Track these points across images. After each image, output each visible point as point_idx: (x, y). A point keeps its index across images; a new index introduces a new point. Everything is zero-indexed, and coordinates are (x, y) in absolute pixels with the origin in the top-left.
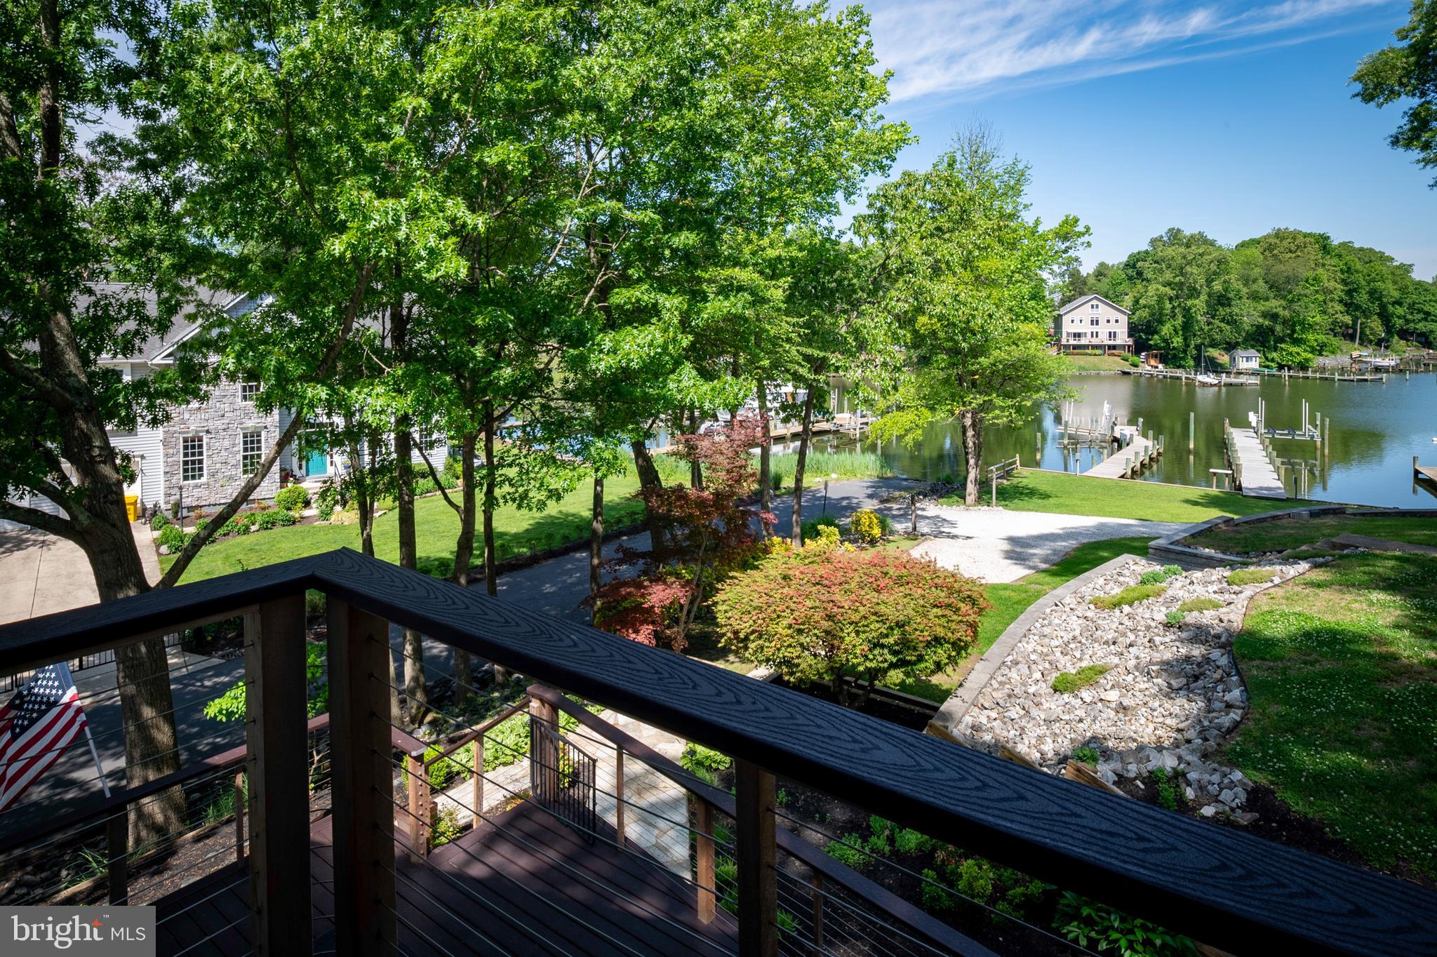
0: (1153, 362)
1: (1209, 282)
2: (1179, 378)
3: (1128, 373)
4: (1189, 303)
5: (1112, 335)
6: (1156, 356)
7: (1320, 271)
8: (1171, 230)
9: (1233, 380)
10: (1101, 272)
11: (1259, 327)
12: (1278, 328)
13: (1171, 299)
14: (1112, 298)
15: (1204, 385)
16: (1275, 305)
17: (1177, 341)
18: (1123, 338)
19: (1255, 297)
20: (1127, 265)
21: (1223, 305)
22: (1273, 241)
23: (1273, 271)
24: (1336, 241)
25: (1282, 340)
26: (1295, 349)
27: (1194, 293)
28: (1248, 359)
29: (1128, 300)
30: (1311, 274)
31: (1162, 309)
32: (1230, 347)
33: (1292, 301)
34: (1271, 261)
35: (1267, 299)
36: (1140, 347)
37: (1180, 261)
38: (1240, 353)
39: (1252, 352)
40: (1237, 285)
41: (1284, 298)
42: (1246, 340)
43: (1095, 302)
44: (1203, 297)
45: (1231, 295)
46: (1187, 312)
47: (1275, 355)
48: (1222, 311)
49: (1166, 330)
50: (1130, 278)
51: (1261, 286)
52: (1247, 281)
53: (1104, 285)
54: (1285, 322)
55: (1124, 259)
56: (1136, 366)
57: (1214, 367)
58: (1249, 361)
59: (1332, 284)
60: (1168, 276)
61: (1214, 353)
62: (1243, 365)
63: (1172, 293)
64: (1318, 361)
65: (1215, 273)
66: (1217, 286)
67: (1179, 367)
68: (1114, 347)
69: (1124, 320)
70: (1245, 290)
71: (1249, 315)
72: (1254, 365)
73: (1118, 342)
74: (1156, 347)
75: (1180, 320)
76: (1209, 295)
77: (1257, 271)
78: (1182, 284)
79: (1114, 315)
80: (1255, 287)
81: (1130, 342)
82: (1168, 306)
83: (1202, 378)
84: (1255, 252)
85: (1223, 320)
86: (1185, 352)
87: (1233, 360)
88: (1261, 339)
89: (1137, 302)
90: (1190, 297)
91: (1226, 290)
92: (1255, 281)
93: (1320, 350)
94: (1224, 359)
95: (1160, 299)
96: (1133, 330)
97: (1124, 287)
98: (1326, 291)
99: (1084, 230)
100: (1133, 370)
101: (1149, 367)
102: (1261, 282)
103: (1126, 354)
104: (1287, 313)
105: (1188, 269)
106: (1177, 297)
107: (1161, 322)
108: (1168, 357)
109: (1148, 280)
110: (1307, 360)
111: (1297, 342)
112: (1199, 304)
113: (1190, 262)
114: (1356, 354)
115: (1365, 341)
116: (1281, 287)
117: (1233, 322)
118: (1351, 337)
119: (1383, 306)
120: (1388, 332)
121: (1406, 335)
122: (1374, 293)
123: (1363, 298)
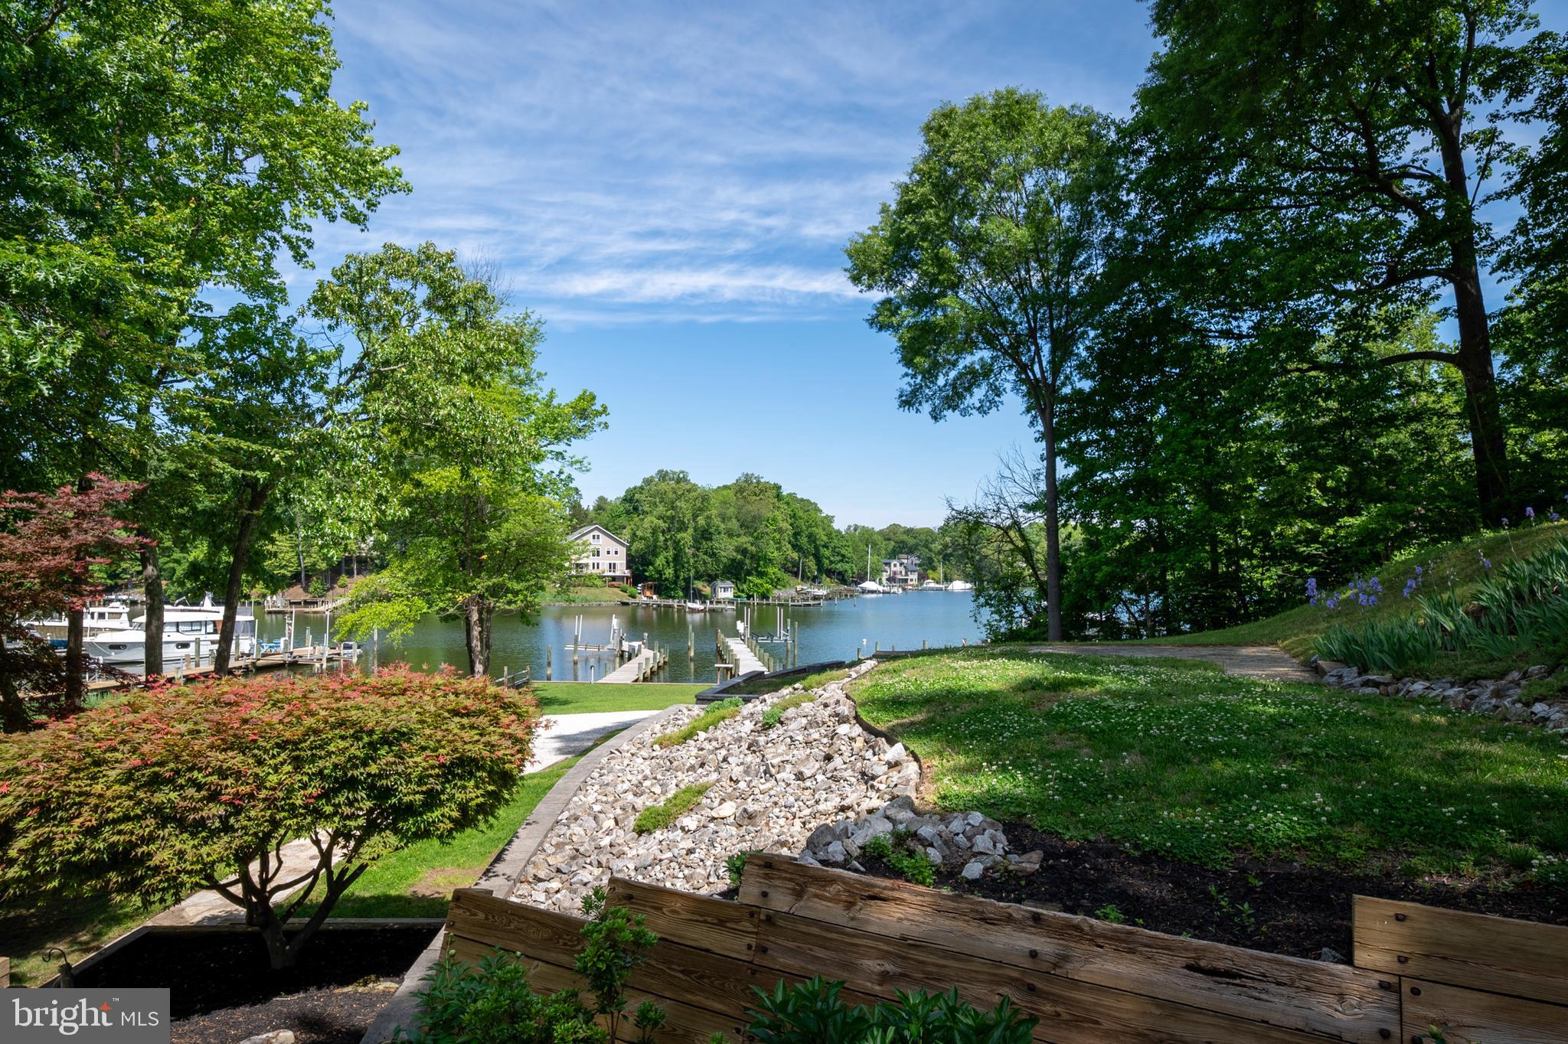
0: (648, 593)
1: (695, 517)
2: (670, 606)
3: (626, 604)
4: (679, 536)
5: (613, 566)
6: (650, 588)
7: (777, 513)
8: (660, 472)
9: (714, 606)
10: (601, 505)
11: (733, 560)
12: (747, 561)
13: (663, 532)
14: (612, 529)
15: (693, 611)
16: (744, 540)
17: (669, 573)
18: (622, 570)
19: (730, 534)
20: (625, 500)
21: (706, 539)
22: (743, 485)
23: (743, 511)
24: (785, 492)
25: (749, 573)
26: (759, 581)
27: (683, 527)
28: (726, 589)
29: (627, 533)
30: (770, 515)
31: (656, 540)
32: (711, 579)
33: (757, 538)
34: (741, 502)
35: (739, 536)
36: (637, 578)
37: (671, 496)
38: (719, 584)
39: (729, 584)
40: (717, 521)
41: (751, 535)
42: (723, 572)
43: (596, 533)
44: (690, 531)
45: (712, 530)
46: (677, 543)
47: (745, 587)
48: (705, 544)
49: (660, 561)
50: (628, 513)
51: (734, 524)
52: (724, 518)
53: (605, 517)
54: (752, 557)
55: (622, 494)
56: (634, 597)
57: (699, 596)
58: (726, 592)
59: (785, 525)
60: (661, 508)
61: (699, 585)
62: (722, 595)
63: (663, 525)
64: (776, 592)
65: (699, 509)
66: (701, 521)
67: (671, 597)
68: (614, 579)
69: (623, 551)
70: (723, 526)
71: (727, 548)
72: (730, 594)
73: (618, 573)
74: (651, 578)
75: (671, 553)
76: (695, 530)
77: (731, 511)
78: (673, 517)
79: (613, 546)
80: (730, 525)
81: (627, 573)
82: (662, 538)
83: (690, 605)
84: (731, 493)
85: (706, 553)
86: (675, 583)
87: (714, 591)
88: (735, 572)
89: (634, 534)
90: (680, 530)
91: (708, 525)
92: (729, 519)
93: (777, 583)
94: (707, 590)
95: (654, 532)
96: (631, 561)
97: (623, 520)
98: (780, 530)
99: (600, 409)
100: (631, 600)
101: (646, 598)
102: (734, 520)
103: (624, 585)
104: (753, 549)
105: (678, 503)
106: (669, 530)
107: (656, 555)
108: (661, 588)
109: (645, 513)
110: (768, 590)
111: (761, 575)
112: (686, 537)
113: (679, 498)
114: (799, 587)
115: (805, 578)
116: (749, 525)
117: (713, 555)
118: (796, 574)
119: (816, 548)
120: (820, 570)
121: (830, 573)
122: (812, 538)
123: (803, 540)
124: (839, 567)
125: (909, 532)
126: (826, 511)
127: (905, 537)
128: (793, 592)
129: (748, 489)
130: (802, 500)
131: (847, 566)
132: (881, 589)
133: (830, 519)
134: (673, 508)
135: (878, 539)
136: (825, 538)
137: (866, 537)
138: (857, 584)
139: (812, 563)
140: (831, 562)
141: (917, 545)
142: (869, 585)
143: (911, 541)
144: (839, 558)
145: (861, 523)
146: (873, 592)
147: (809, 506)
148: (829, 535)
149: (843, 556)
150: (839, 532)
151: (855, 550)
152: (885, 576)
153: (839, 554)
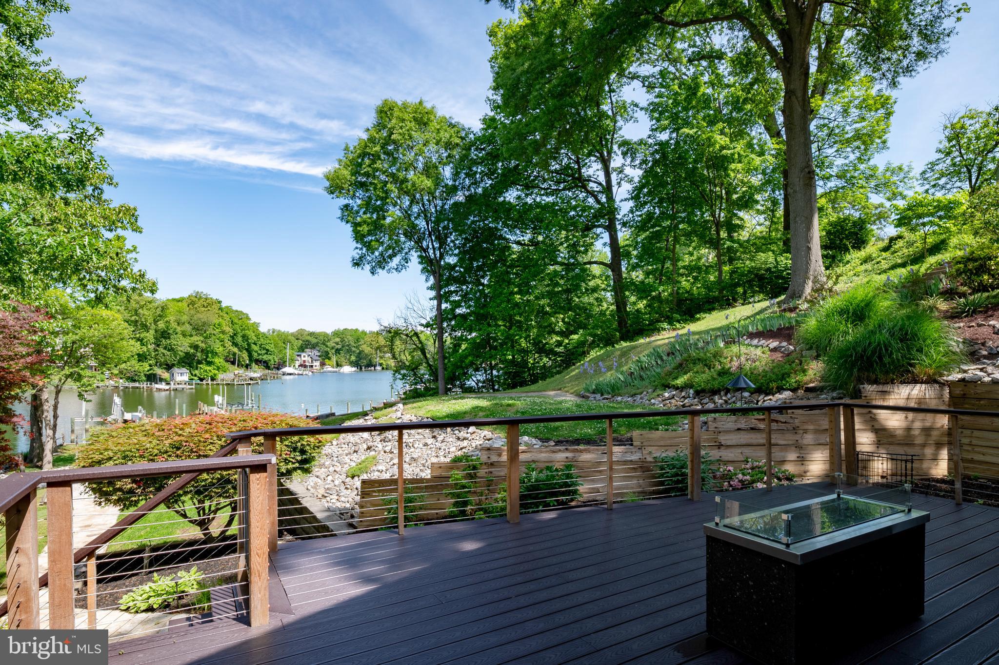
0: (115, 378)
1: (156, 321)
4: (142, 335)
7: (221, 320)
9: (177, 387)
11: (187, 353)
12: (199, 354)
15: (159, 390)
16: (197, 339)
19: (185, 335)
21: (165, 338)
22: (194, 299)
23: (195, 318)
24: (224, 305)
25: (200, 362)
26: (208, 368)
28: (182, 374)
30: (217, 322)
32: (169, 367)
33: (206, 338)
34: (192, 312)
35: (191, 336)
37: (135, 305)
38: (176, 370)
39: (184, 370)
40: (174, 325)
41: (202, 335)
42: (179, 362)
44: (152, 332)
45: (171, 332)
47: (197, 372)
48: (165, 342)
51: (188, 328)
52: (179, 323)
54: (202, 351)
58: (182, 376)
59: (228, 329)
61: (159, 371)
62: (179, 378)
64: (220, 376)
65: (160, 316)
66: (161, 325)
70: (178, 329)
71: (183, 345)
72: (186, 378)
76: (156, 331)
77: (185, 318)
78: (136, 321)
80: (183, 328)
83: (158, 385)
84: (185, 304)
85: (165, 348)
87: (173, 375)
88: (189, 361)
90: (143, 331)
91: (167, 327)
92: (184, 323)
93: (221, 369)
94: (167, 374)
98: (223, 332)
102: (187, 325)
104: (203, 345)
105: (140, 311)
110: (215, 375)
111: (210, 363)
112: (149, 336)
113: (142, 307)
114: (236, 372)
115: (240, 365)
116: (199, 328)
117: (171, 350)
118: (233, 363)
119: (249, 345)
120: (250, 360)
121: (258, 362)
122: (244, 337)
123: (239, 339)
124: (265, 357)
125: (312, 334)
126: (254, 319)
127: (309, 338)
128: (232, 376)
129: (196, 301)
130: (237, 311)
131: (270, 357)
132: (296, 372)
133: (256, 325)
134: (136, 314)
135: (292, 339)
136: (255, 338)
137: (284, 339)
138: (278, 369)
139: (245, 355)
140: (259, 355)
141: (318, 343)
142: (287, 370)
143: (314, 341)
144: (265, 352)
145: (277, 328)
146: (290, 374)
147: (242, 316)
148: (257, 336)
149: (268, 350)
150: (263, 333)
151: (276, 346)
152: (297, 364)
153: (264, 349)
